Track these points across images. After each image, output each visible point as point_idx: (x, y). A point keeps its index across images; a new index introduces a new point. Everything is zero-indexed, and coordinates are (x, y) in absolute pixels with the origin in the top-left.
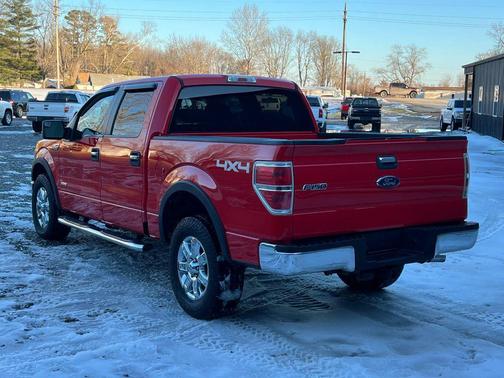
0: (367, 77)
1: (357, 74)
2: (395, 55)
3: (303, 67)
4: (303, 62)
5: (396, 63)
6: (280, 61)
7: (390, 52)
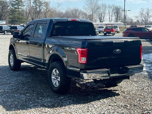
0: (132, 19)
1: (128, 18)
2: (142, 11)
3: (110, 16)
4: (110, 14)
5: (142, 14)
6: (103, 15)
7: (140, 10)
